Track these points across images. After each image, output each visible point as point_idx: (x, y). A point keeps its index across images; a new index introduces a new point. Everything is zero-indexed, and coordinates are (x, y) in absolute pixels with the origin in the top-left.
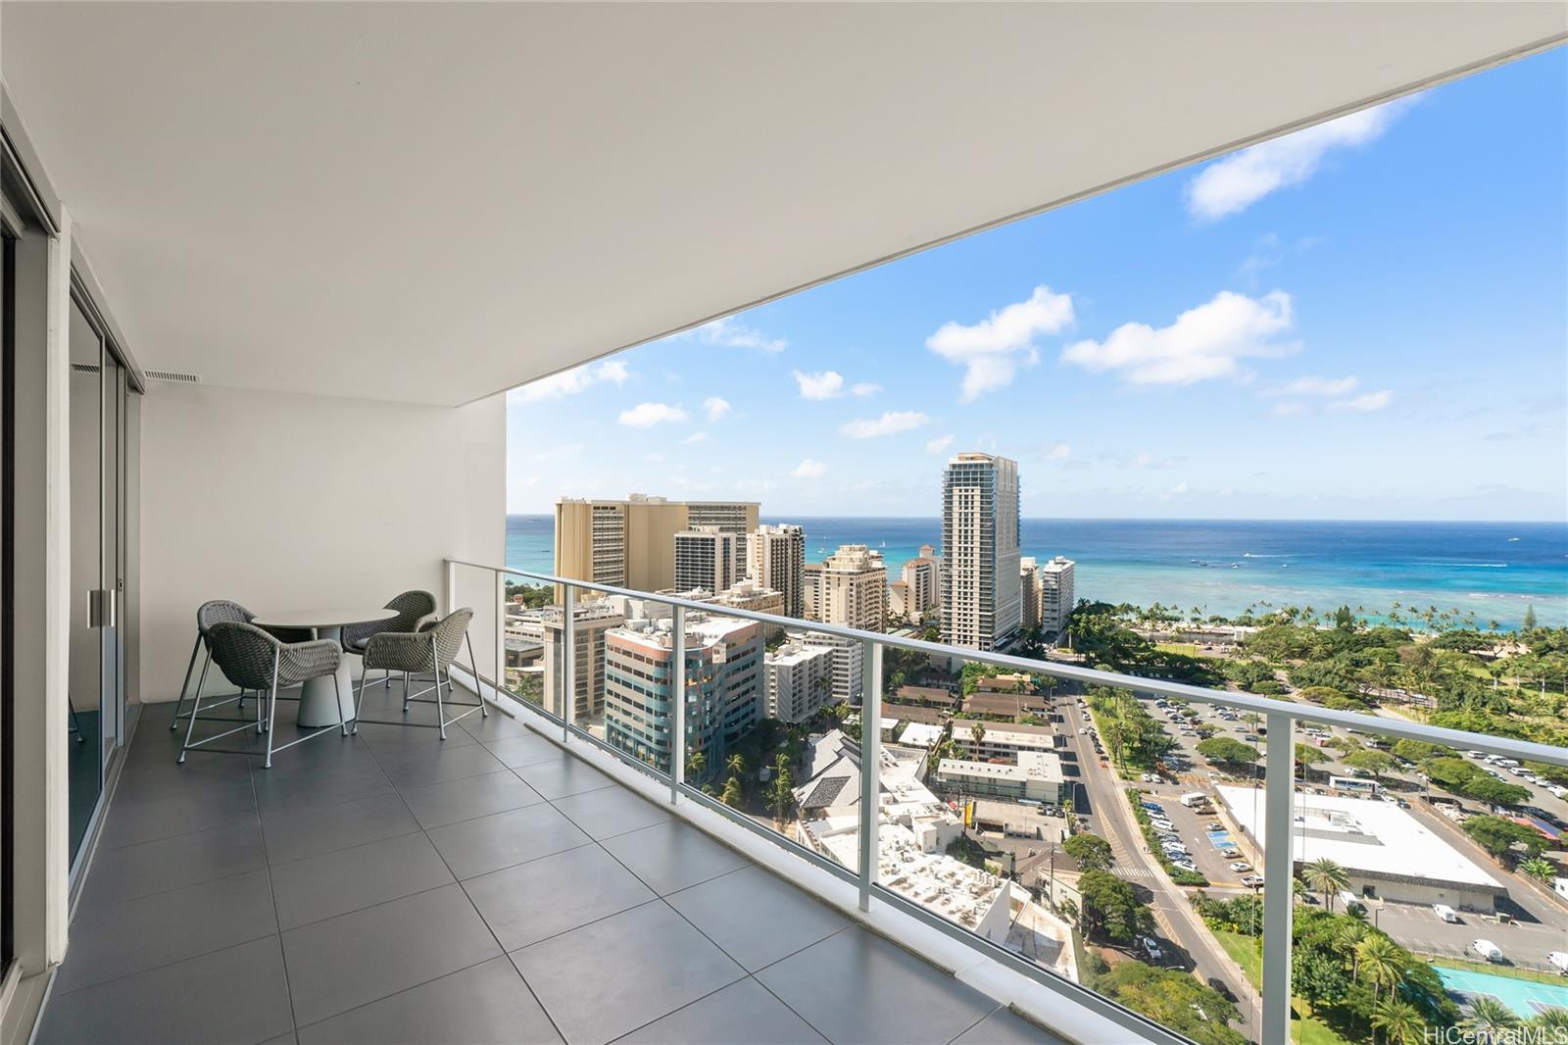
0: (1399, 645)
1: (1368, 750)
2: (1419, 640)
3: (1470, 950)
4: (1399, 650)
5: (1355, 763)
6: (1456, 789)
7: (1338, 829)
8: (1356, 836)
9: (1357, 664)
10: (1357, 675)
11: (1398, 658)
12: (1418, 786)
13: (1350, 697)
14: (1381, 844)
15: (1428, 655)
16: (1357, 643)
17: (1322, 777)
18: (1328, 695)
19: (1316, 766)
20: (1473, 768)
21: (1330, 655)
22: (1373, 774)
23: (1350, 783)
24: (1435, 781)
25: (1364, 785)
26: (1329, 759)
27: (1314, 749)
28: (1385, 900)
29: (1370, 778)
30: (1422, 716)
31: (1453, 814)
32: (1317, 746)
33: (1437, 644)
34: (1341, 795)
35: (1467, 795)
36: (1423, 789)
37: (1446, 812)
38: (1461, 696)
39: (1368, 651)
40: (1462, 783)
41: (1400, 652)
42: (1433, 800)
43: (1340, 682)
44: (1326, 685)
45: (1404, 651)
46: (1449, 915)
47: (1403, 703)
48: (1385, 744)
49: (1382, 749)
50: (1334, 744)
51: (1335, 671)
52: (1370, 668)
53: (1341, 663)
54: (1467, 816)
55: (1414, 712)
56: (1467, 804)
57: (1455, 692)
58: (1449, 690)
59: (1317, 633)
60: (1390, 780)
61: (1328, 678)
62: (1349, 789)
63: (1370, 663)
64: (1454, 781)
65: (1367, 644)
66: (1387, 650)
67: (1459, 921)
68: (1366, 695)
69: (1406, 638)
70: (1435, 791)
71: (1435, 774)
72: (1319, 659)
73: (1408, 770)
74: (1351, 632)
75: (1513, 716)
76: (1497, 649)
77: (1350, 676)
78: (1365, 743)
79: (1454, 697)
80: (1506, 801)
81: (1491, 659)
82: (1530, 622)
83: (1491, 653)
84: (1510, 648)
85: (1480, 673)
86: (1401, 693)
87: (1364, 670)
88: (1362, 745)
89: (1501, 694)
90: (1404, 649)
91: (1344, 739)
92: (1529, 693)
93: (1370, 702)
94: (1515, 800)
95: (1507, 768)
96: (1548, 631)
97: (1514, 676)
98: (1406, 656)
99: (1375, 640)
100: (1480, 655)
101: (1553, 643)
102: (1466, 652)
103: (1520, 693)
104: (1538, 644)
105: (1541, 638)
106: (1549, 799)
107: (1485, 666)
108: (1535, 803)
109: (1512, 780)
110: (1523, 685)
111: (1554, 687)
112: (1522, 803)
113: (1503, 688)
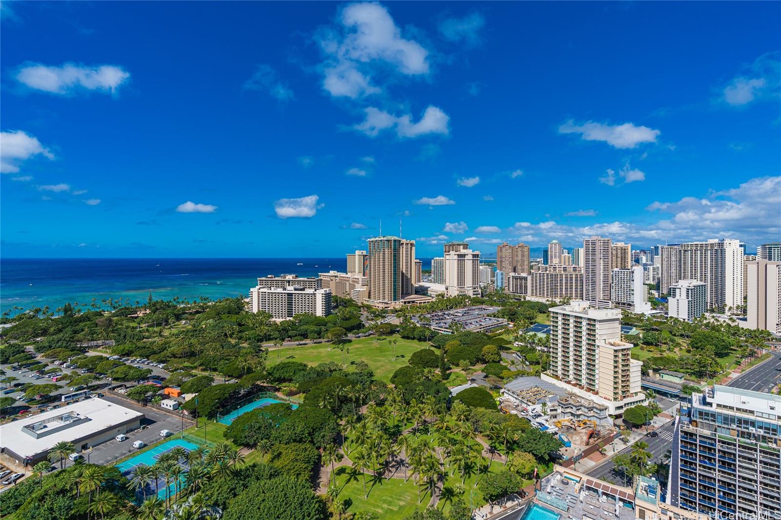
0: (97, 318)
1: (82, 375)
2: (106, 314)
3: (131, 449)
4: (97, 321)
5: (75, 384)
6: (124, 379)
7: (68, 422)
8: (78, 421)
9: (76, 332)
10: (76, 338)
11: (97, 325)
12: (107, 384)
13: (72, 350)
14: (91, 420)
15: (110, 320)
16: (76, 321)
17: (58, 398)
18: (60, 353)
19: (54, 393)
20: (130, 367)
21: (60, 331)
22: (85, 386)
23: (73, 395)
24: (116, 379)
25: (81, 394)
26: (61, 387)
27: (52, 385)
28: (93, 447)
29: (84, 389)
30: (108, 351)
31: (122, 391)
32: (54, 382)
33: (114, 315)
34: (68, 404)
35: (128, 381)
36: (110, 385)
37: (120, 391)
38: (125, 337)
39: (82, 324)
40: (127, 376)
41: (98, 322)
42: (114, 388)
43: (67, 344)
44: (59, 347)
45: (99, 321)
46: (122, 438)
47: (99, 346)
48: (92, 369)
49: (90, 372)
50: (64, 378)
51: (63, 339)
52: (82, 333)
53: (67, 333)
54: (128, 390)
55: (104, 350)
56: (128, 384)
57: (122, 336)
58: (120, 335)
59: (52, 320)
60: (93, 386)
61: (60, 343)
62: (73, 399)
63: (83, 330)
64: (123, 376)
65: (80, 322)
66: (91, 322)
67: (127, 438)
68: (81, 347)
69: (100, 314)
70: (115, 384)
71: (115, 376)
72: (53, 334)
73: (102, 378)
74: (72, 316)
75: (145, 340)
76: (138, 313)
77: (72, 339)
78: (81, 372)
79: (121, 338)
80: (143, 376)
81: (136, 318)
82: (150, 299)
83: (136, 315)
84: (143, 312)
85: (132, 324)
86: (98, 342)
87: (80, 336)
88: (79, 373)
89: (140, 332)
90: (99, 320)
91: (69, 374)
92: (150, 329)
93: (83, 350)
94: (147, 375)
95: (143, 362)
96: (157, 302)
97: (145, 323)
98: (100, 323)
99: (86, 318)
100: (132, 317)
101: (158, 307)
102: (126, 316)
103: (147, 330)
104: (153, 308)
105: (154, 305)
106: (158, 370)
107: (134, 321)
108: (153, 374)
109: (145, 367)
110: (148, 326)
111: (159, 325)
112: (149, 376)
113: (141, 329)
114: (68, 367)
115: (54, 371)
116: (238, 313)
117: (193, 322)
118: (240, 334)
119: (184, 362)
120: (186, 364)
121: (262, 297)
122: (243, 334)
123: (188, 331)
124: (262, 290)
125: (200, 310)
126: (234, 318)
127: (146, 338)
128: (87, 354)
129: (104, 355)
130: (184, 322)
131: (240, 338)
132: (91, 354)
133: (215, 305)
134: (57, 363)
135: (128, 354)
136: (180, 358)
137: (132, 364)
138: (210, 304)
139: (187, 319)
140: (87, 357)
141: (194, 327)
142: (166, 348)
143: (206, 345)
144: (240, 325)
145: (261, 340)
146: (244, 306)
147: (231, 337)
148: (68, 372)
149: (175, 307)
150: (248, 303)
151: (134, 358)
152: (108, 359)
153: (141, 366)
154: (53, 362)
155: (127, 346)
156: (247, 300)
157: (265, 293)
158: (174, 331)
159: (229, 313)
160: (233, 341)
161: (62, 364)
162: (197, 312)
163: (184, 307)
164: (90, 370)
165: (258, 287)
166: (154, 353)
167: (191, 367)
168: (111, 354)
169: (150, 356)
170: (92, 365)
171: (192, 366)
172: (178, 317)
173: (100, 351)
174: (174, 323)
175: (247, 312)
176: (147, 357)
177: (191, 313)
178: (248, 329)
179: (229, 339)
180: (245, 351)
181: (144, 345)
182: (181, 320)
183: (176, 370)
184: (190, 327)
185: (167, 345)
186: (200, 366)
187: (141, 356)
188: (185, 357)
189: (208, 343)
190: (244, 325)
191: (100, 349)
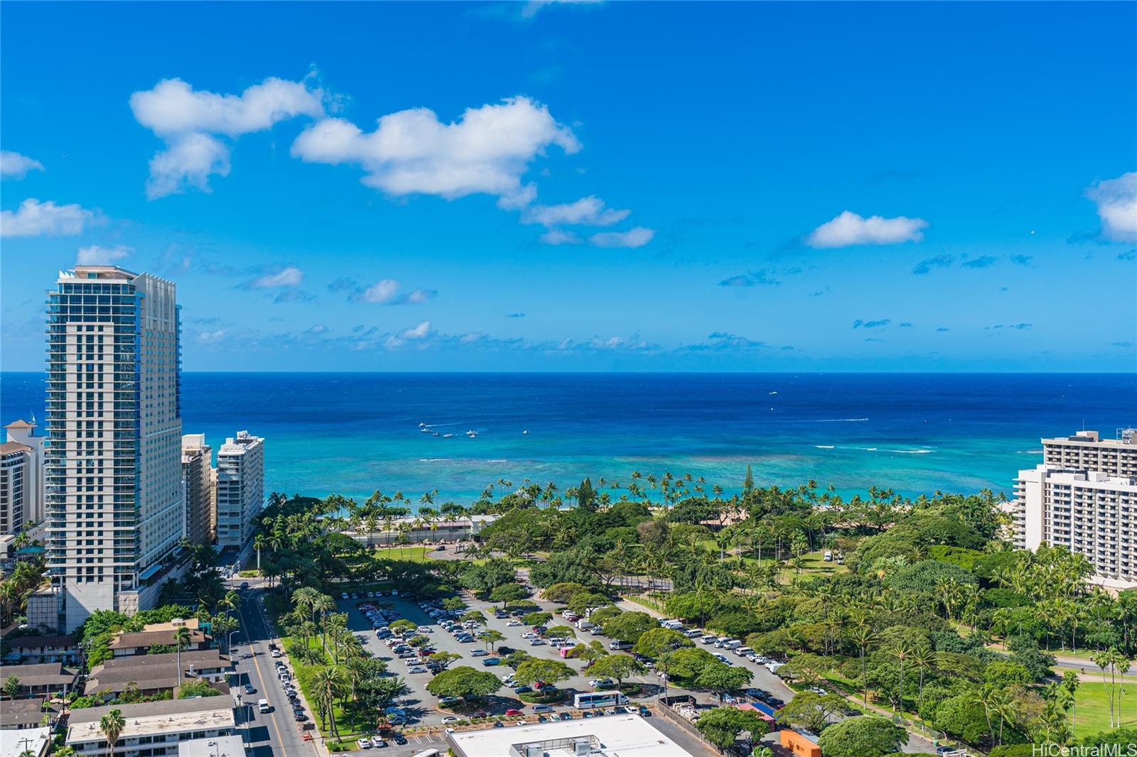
0: (639, 521)
1: (611, 653)
2: (657, 513)
4: (639, 527)
5: (598, 673)
6: (691, 682)
9: (599, 549)
10: (599, 563)
11: (638, 538)
12: (657, 687)
13: (593, 591)
15: (665, 530)
16: (599, 523)
17: (568, 697)
18: (572, 592)
19: (560, 685)
20: (705, 656)
21: (573, 542)
22: (616, 682)
23: (595, 699)
24: (674, 679)
25: (608, 698)
26: (573, 673)
27: (557, 664)
29: (612, 687)
30: (660, 604)
31: (688, 712)
32: (560, 658)
33: (674, 517)
34: (585, 716)
35: (699, 689)
36: (662, 690)
37: (683, 712)
38: (693, 574)
39: (610, 532)
40: (696, 675)
41: (640, 531)
42: (671, 701)
43: (584, 574)
44: (570, 580)
45: (643, 528)
47: (642, 590)
48: (627, 643)
49: (625, 650)
50: (577, 653)
51: (578, 561)
52: (611, 553)
53: (584, 551)
54: (700, 712)
55: (652, 600)
56: (699, 698)
57: (688, 571)
58: (683, 569)
59: (559, 516)
60: (631, 686)
61: (572, 572)
62: (593, 706)
63: (612, 547)
64: (689, 674)
65: (609, 525)
66: (627, 529)
68: (608, 586)
69: (645, 512)
70: (673, 690)
71: (672, 670)
72: (562, 548)
73: (648, 670)
74: (593, 511)
75: (736, 590)
76: (723, 516)
77: (593, 566)
78: (608, 644)
79: (688, 577)
80: (732, 687)
81: (718, 528)
82: (749, 484)
83: (717, 522)
84: (733, 515)
85: (710, 546)
86: (641, 578)
87: (607, 556)
88: (605, 649)
89: (727, 567)
90: (644, 526)
91: (588, 646)
92: (749, 562)
93: (612, 595)
94: (739, 684)
95: (733, 649)
96: (763, 492)
97: (737, 545)
98: (644, 534)
99: (617, 519)
100: (709, 526)
101: (767, 506)
102: (697, 523)
103: (742, 564)
104: (755, 507)
105: (758, 500)
106: (766, 677)
107: (713, 537)
108: (755, 684)
109: (737, 662)
110: (744, 555)
111: (768, 553)
112: (745, 686)
113: (728, 560)
114: (586, 629)
115: (560, 634)
116: (978, 546)
117: (852, 557)
118: (983, 614)
119: (830, 668)
120: (833, 674)
121: (1058, 500)
122: (995, 614)
123: (838, 582)
124: (1056, 479)
125: (870, 524)
126: (968, 560)
127: (738, 585)
128: (619, 605)
129: (653, 614)
130: (828, 553)
131: (986, 625)
132: (628, 605)
133: (912, 513)
134: (567, 614)
135: (699, 620)
136: (819, 653)
137: (708, 648)
138: (898, 509)
139: (836, 546)
140: (617, 613)
141: (855, 571)
142: (784, 620)
143: (888, 630)
144: (985, 583)
145: (1054, 643)
146: (999, 525)
147: (958, 617)
148: (584, 640)
149: (806, 510)
150: (1010, 517)
151: (713, 633)
152: (659, 624)
153: (729, 656)
154: (560, 612)
155: (697, 599)
156: (1007, 507)
157: (1068, 487)
158: (805, 576)
159: (952, 541)
160: (964, 631)
161: (575, 620)
162: (863, 531)
163: (830, 512)
164: (626, 645)
165: (1042, 468)
166: (758, 628)
167: (846, 685)
168: (665, 612)
169: (747, 633)
170: (630, 633)
171: (848, 681)
172: (814, 540)
173: (645, 603)
174: (804, 553)
175: (1005, 544)
176: (742, 635)
177: (846, 530)
178: (1009, 600)
179: (953, 624)
180: (999, 667)
181: (734, 602)
182: (820, 547)
183: (808, 685)
184: (844, 570)
185: (787, 613)
186: (869, 686)
187: (727, 630)
188: (829, 654)
189: (891, 624)
190: (996, 584)
191: (644, 596)
